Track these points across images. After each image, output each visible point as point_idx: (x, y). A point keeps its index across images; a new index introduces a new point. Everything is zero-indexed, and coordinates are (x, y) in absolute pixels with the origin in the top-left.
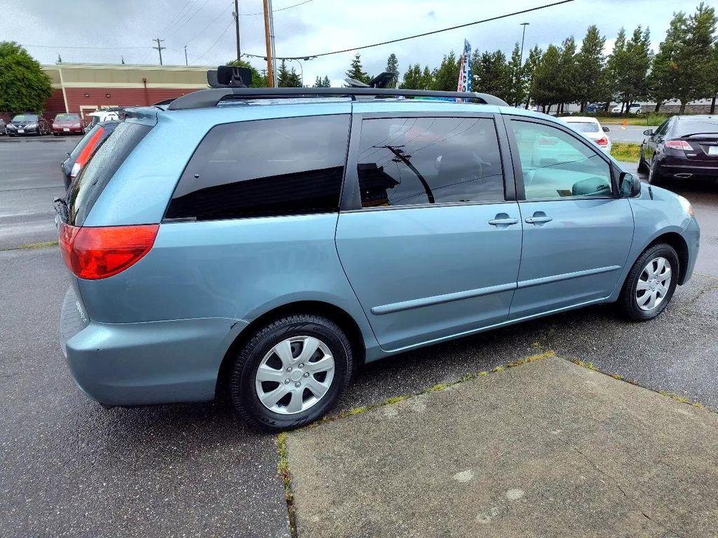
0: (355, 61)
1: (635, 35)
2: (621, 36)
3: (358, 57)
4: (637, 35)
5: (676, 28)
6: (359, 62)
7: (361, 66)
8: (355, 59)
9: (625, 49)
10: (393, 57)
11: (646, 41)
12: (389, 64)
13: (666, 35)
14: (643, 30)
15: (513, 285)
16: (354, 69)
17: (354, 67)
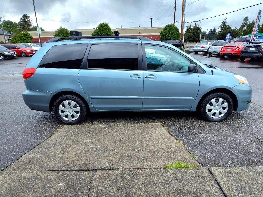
0: (224, 21)
3: (225, 19)
6: (226, 21)
7: (226, 23)
10: (247, 18)
12: (244, 21)
15: (142, 97)
16: (223, 24)
17: (223, 23)
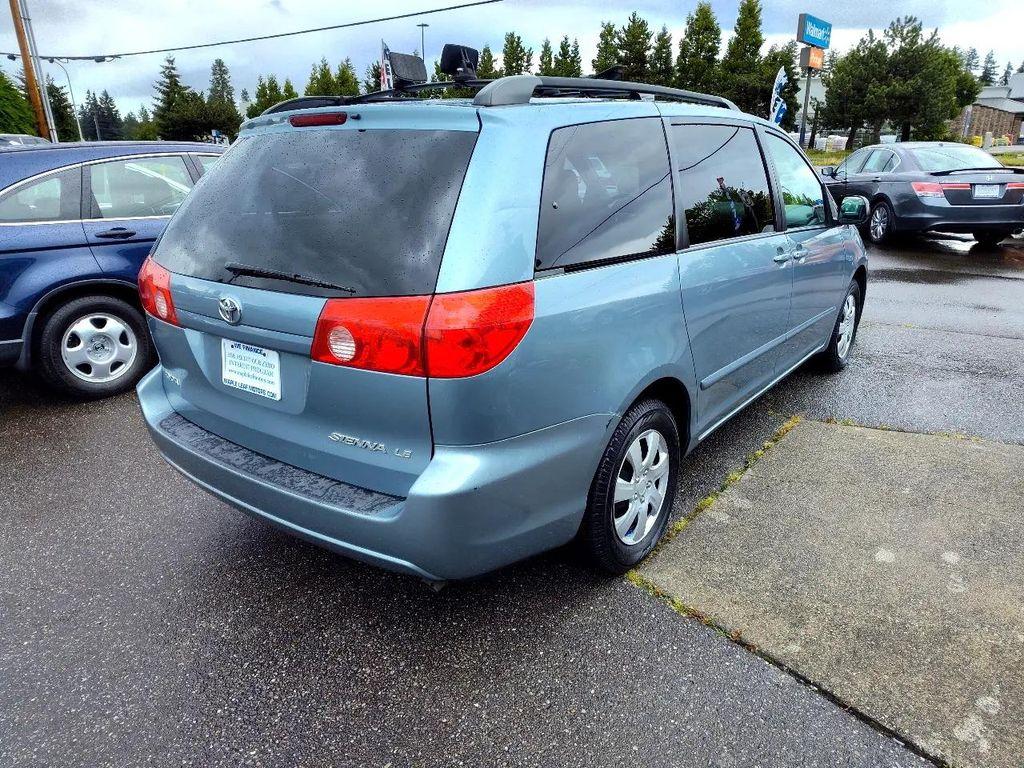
0: (167, 68)
1: (562, 48)
2: (547, 49)
3: (171, 62)
4: (564, 47)
5: (607, 43)
6: (174, 69)
7: (178, 76)
8: (167, 64)
9: (553, 65)
11: (575, 56)
12: (214, 74)
13: (597, 51)
14: (571, 42)
16: (168, 81)
17: (167, 77)
